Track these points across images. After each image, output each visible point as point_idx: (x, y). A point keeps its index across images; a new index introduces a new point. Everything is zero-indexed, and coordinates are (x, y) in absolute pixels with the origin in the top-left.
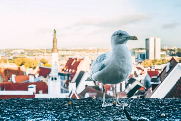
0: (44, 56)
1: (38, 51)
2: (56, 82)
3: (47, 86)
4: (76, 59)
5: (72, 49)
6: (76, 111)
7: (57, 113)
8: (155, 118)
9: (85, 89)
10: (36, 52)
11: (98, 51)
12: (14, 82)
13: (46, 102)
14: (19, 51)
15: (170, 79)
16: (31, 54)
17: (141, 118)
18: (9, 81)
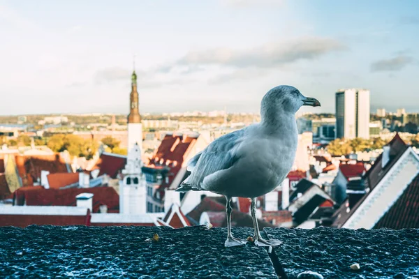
0: (111, 130)
1: (97, 120)
2: (136, 188)
3: (118, 197)
4: (181, 138)
5: (173, 115)
6: (169, 255)
7: (127, 260)
8: (337, 272)
9: (201, 203)
10: (94, 123)
11: (228, 120)
12: (47, 187)
13: (106, 234)
14: (57, 120)
15: (389, 183)
16: (82, 126)
17: (305, 273)
18: (35, 184)
